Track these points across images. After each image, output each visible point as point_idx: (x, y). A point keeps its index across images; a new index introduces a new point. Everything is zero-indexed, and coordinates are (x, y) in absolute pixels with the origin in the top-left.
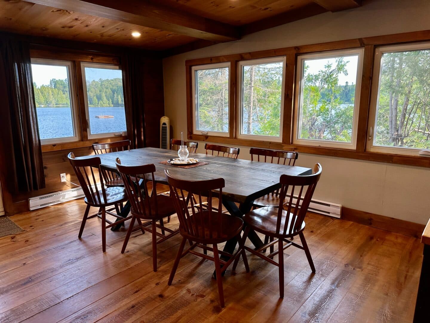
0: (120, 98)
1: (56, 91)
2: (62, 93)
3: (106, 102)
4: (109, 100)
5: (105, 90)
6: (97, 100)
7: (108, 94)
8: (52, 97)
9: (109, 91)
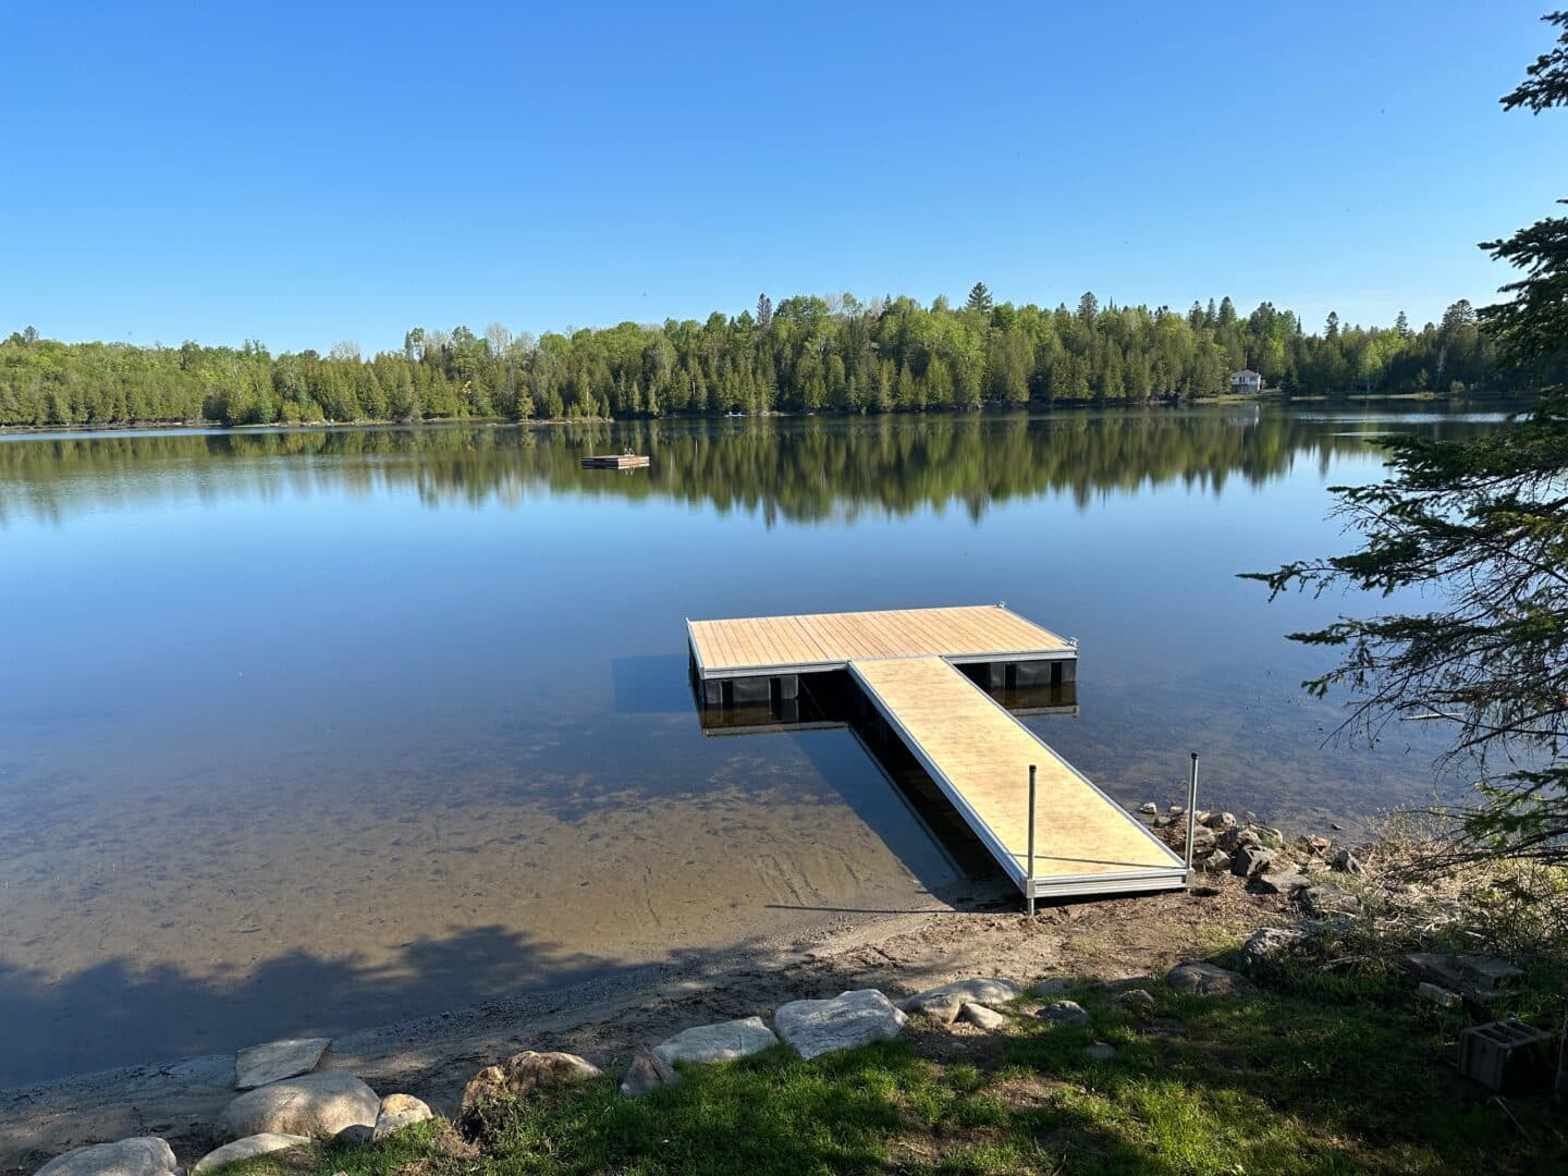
0: (637, 392)
1: (424, 370)
2: (444, 376)
3: (591, 406)
4: (601, 401)
5: (585, 364)
6: (560, 400)
7: (598, 376)
8: (412, 390)
9: (602, 371)
